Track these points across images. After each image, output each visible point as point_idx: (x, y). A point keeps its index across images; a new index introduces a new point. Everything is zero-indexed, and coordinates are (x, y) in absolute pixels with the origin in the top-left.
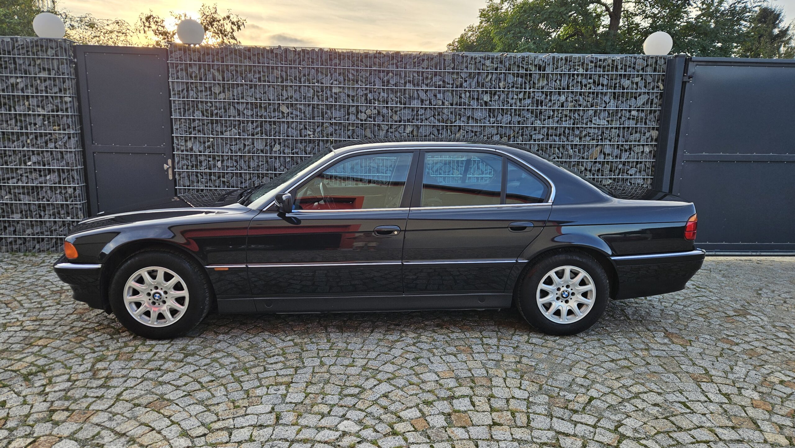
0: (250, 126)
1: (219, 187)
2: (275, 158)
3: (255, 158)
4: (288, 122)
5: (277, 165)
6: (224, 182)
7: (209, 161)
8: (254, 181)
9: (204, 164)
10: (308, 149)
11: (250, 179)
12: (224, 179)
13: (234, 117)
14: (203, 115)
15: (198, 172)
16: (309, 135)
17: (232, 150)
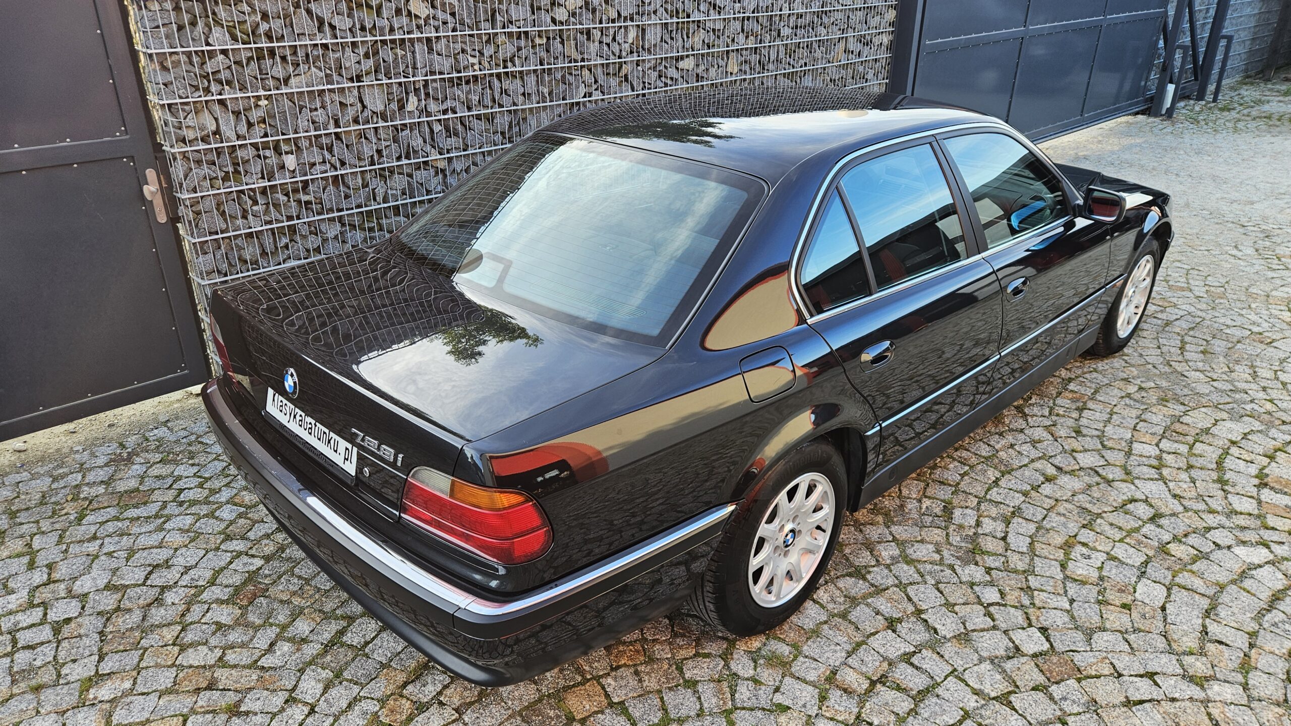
0: (350, 59)
1: (298, 218)
2: (412, 126)
3: (371, 135)
4: (429, 40)
5: (417, 143)
6: (308, 203)
7: (265, 158)
8: (374, 190)
9: (256, 167)
10: (475, 98)
11: (365, 185)
12: (304, 198)
13: (312, 36)
14: (234, 38)
15: (242, 192)
16: (473, 65)
17: (314, 122)
